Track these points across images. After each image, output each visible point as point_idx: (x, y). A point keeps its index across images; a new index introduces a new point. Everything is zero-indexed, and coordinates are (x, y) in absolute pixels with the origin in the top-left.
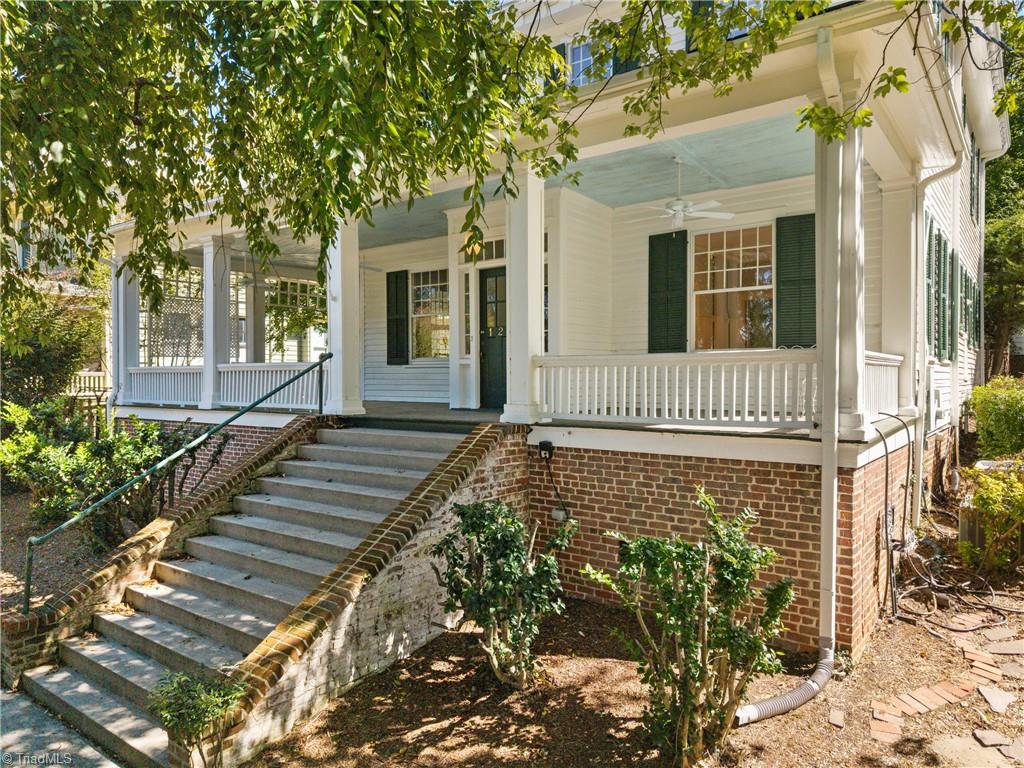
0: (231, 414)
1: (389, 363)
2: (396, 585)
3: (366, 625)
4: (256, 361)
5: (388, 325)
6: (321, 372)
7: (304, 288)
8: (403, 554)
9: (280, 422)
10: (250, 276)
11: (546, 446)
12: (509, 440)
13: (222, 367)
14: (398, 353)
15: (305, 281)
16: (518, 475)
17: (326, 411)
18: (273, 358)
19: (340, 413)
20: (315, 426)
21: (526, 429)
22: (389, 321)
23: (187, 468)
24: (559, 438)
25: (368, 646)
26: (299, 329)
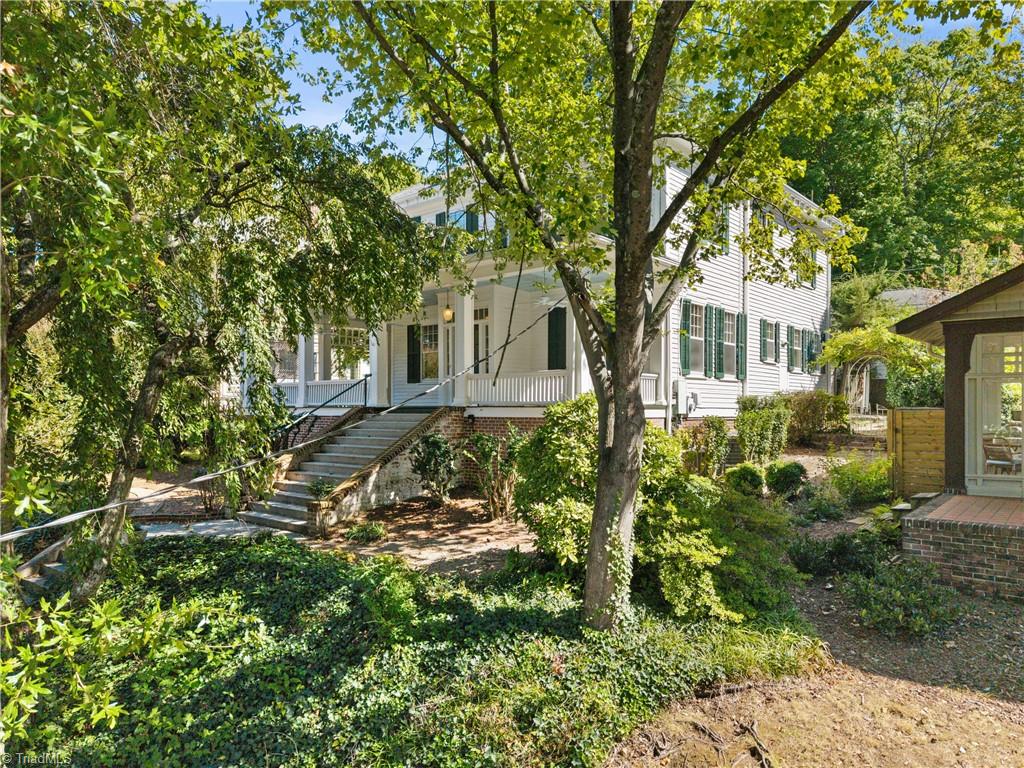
0: (312, 409)
1: (409, 382)
2: (396, 470)
3: (383, 484)
4: (325, 379)
5: (408, 359)
6: (366, 384)
7: (356, 334)
8: (399, 457)
9: (341, 412)
10: (322, 326)
11: (471, 417)
12: (453, 414)
13: (309, 383)
14: (414, 376)
15: (356, 329)
16: (458, 431)
17: (368, 405)
18: (335, 377)
19: (376, 406)
20: (362, 412)
21: (463, 409)
22: (409, 356)
23: (296, 434)
24: (478, 413)
25: (383, 493)
26: (351, 361)
